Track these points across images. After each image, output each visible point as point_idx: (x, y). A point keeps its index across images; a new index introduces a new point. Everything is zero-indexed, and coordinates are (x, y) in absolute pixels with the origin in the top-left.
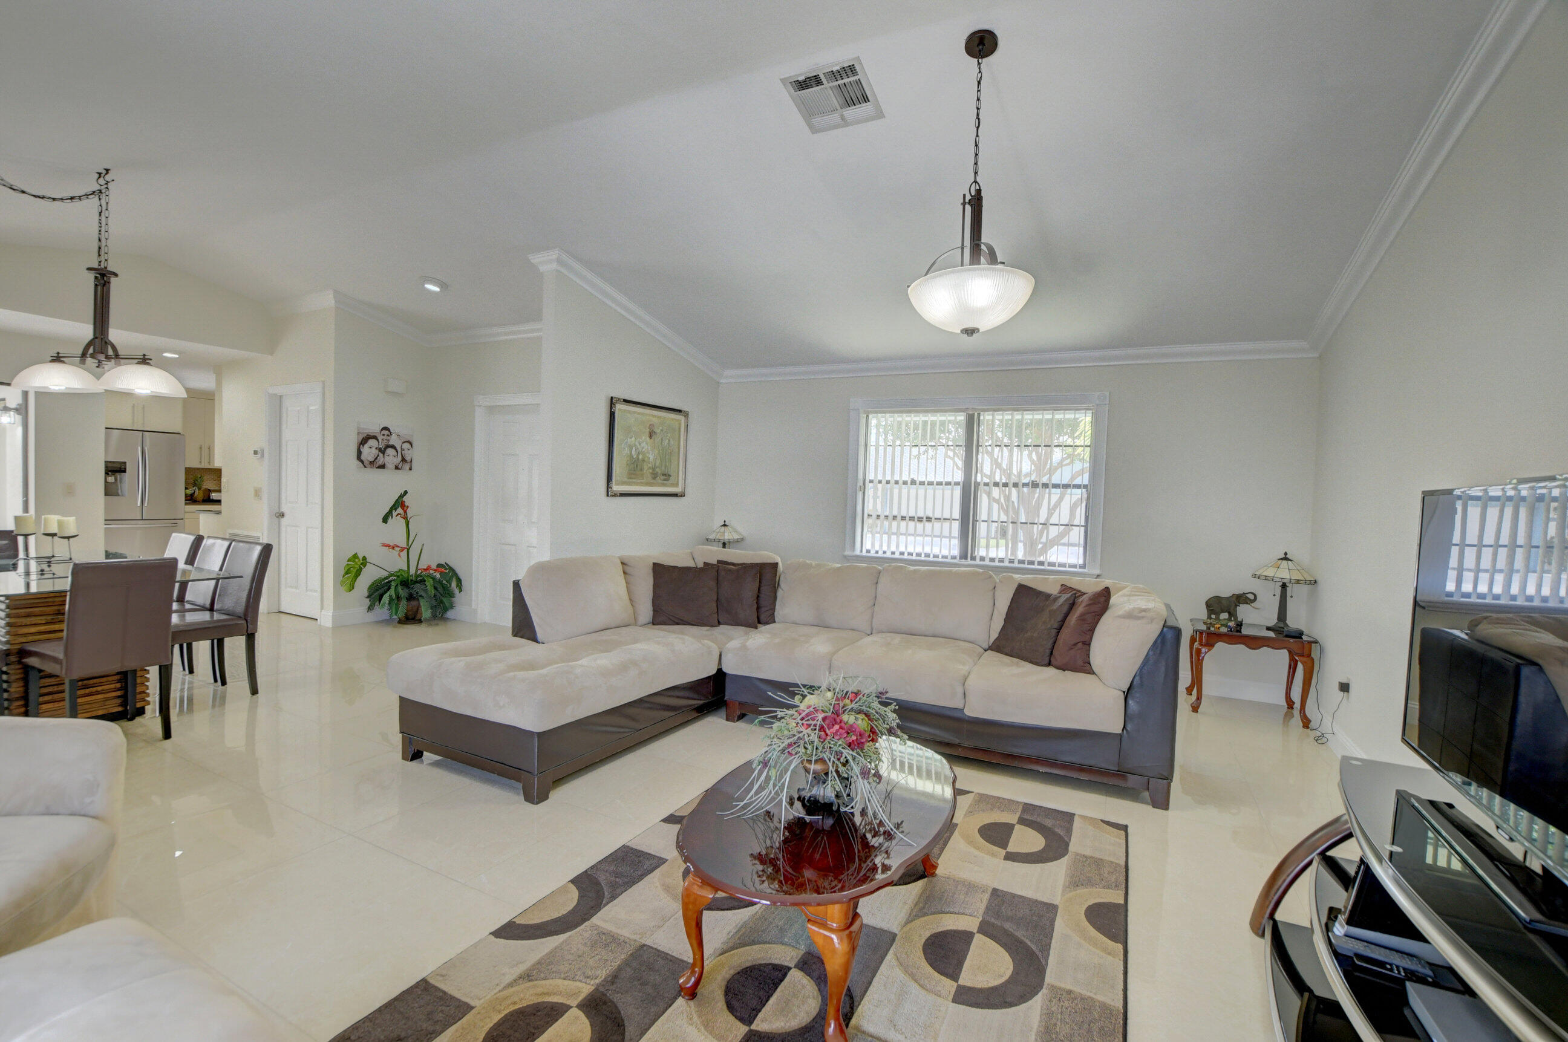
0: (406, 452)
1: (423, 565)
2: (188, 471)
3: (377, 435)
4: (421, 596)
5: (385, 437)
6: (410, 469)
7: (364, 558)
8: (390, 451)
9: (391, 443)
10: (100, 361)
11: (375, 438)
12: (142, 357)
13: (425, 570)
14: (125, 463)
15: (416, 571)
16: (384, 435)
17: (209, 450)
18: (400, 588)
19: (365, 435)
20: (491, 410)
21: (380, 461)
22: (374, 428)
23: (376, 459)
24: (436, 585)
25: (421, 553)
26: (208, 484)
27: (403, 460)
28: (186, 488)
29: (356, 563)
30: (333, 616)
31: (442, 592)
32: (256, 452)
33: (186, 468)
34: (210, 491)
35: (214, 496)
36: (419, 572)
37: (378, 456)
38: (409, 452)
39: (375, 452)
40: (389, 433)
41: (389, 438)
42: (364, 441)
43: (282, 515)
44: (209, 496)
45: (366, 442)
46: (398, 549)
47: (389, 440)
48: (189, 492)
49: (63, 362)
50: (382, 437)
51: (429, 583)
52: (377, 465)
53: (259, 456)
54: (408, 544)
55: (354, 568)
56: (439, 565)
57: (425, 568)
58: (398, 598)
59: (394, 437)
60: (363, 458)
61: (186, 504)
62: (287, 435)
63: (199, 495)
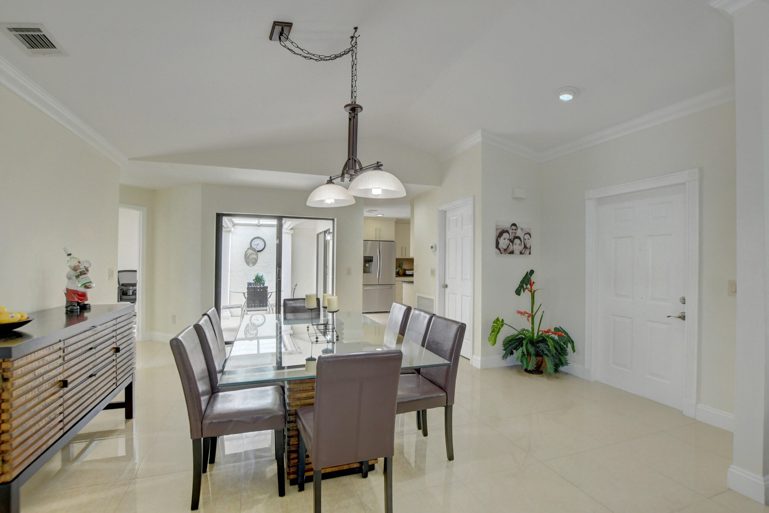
0: (527, 241)
1: (544, 328)
2: (397, 260)
3: (509, 230)
4: (546, 354)
5: (514, 231)
6: (530, 254)
7: (503, 321)
8: (517, 241)
9: (517, 235)
10: (351, 175)
11: (507, 232)
12: (376, 165)
13: (545, 332)
14: (372, 257)
15: (538, 333)
16: (513, 229)
17: (406, 248)
18: (529, 346)
19: (501, 230)
20: (601, 201)
21: (510, 249)
22: (507, 225)
23: (508, 247)
24: (555, 345)
25: (541, 318)
26: (405, 266)
27: (525, 247)
28: (396, 269)
29: (498, 325)
30: (481, 361)
31: (560, 352)
32: (432, 247)
33: (396, 259)
34: (405, 270)
35: (408, 272)
36: (540, 333)
37: (509, 245)
38: (529, 241)
39: (507, 242)
40: (516, 228)
41: (516, 231)
42: (500, 235)
43: (446, 286)
44: (405, 272)
45: (502, 236)
46: (527, 315)
47: (516, 233)
48: (397, 270)
49: (333, 183)
50: (512, 231)
51: (550, 343)
52: (509, 252)
53: (434, 249)
54: (532, 312)
55: (497, 328)
56: (556, 329)
57: (546, 330)
58: (529, 354)
59: (519, 230)
60: (500, 246)
61: (396, 277)
62: (449, 235)
63: (401, 272)
